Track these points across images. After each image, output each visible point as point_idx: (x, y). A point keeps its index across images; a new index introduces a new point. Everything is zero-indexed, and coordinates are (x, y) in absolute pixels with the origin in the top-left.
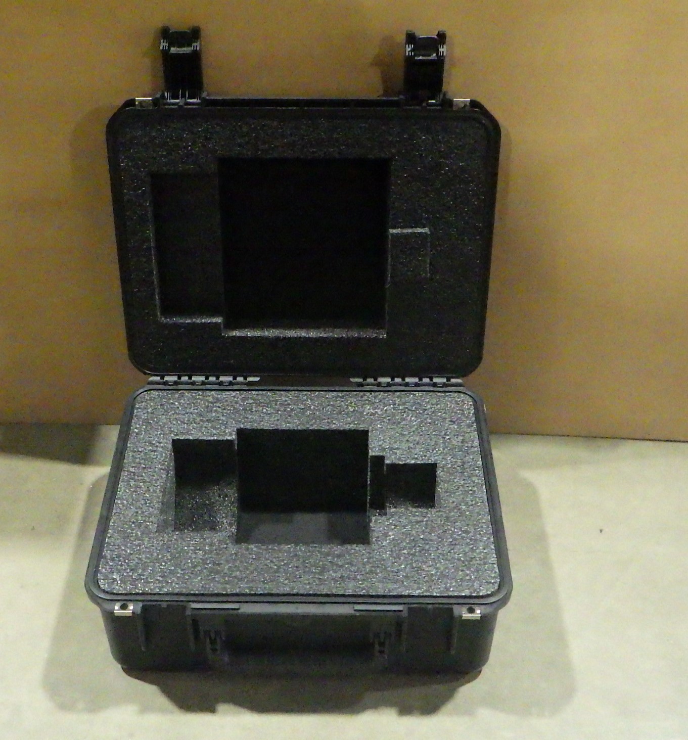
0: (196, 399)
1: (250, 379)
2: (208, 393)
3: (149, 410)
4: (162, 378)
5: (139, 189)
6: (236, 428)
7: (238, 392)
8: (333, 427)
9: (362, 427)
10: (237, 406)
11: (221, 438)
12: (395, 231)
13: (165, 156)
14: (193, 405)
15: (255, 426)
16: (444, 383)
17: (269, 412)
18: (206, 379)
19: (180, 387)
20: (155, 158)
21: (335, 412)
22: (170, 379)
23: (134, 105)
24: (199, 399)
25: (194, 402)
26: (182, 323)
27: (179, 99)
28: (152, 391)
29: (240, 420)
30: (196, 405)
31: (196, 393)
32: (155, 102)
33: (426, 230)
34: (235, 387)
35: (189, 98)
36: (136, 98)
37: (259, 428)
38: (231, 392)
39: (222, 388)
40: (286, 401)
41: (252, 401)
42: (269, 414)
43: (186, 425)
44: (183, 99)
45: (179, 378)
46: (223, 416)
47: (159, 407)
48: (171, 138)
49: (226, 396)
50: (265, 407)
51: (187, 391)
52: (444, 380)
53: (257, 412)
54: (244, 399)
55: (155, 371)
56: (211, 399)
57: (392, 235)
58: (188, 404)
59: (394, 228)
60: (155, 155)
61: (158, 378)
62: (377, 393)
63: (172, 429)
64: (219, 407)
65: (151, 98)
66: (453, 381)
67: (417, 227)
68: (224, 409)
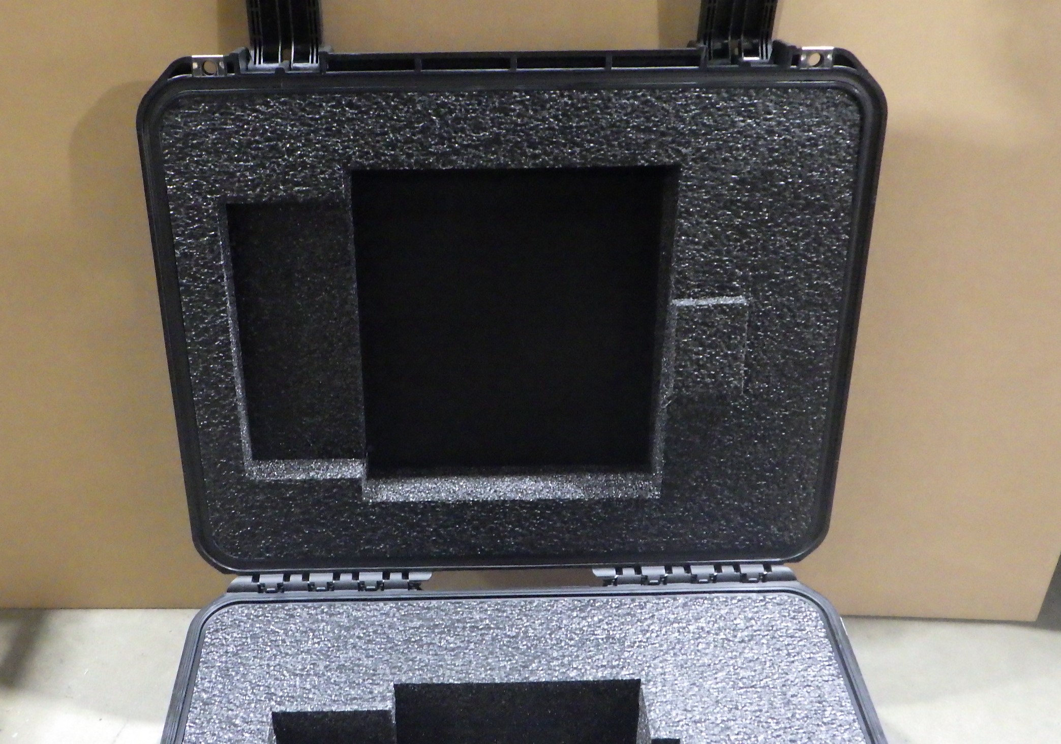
0: (317, 621)
1: (413, 577)
2: (340, 607)
3: (230, 649)
4: (256, 578)
5: (204, 235)
6: (392, 684)
7: (392, 604)
8: (573, 675)
9: (625, 675)
10: (392, 633)
11: (365, 707)
12: (685, 302)
13: (252, 170)
14: (311, 634)
15: (427, 677)
16: (761, 575)
17: (452, 645)
18: (334, 578)
19: (289, 595)
20: (232, 175)
21: (572, 642)
22: (271, 579)
23: (189, 69)
24: (323, 621)
25: (314, 627)
26: (290, 480)
27: (276, 61)
28: (236, 606)
29: (399, 664)
30: (317, 633)
31: (315, 608)
32: (231, 63)
33: (741, 300)
34: (388, 593)
35: (296, 61)
36: (194, 56)
37: (435, 681)
38: (381, 604)
39: (364, 595)
40: (481, 620)
41: (420, 622)
42: (453, 650)
43: (298, 679)
44: (286, 62)
45: (287, 577)
46: (368, 657)
47: (249, 640)
48: (261, 135)
49: (371, 614)
50: (443, 636)
51: (301, 604)
52: (760, 569)
53: (431, 647)
54: (404, 618)
55: (243, 565)
56: (344, 621)
57: (680, 309)
58: (302, 632)
59: (681, 296)
60: (232, 168)
61: (248, 580)
62: (644, 599)
63: (273, 690)
64: (359, 637)
65: (222, 56)
66: (775, 569)
67: (723, 296)
68: (370, 642)
